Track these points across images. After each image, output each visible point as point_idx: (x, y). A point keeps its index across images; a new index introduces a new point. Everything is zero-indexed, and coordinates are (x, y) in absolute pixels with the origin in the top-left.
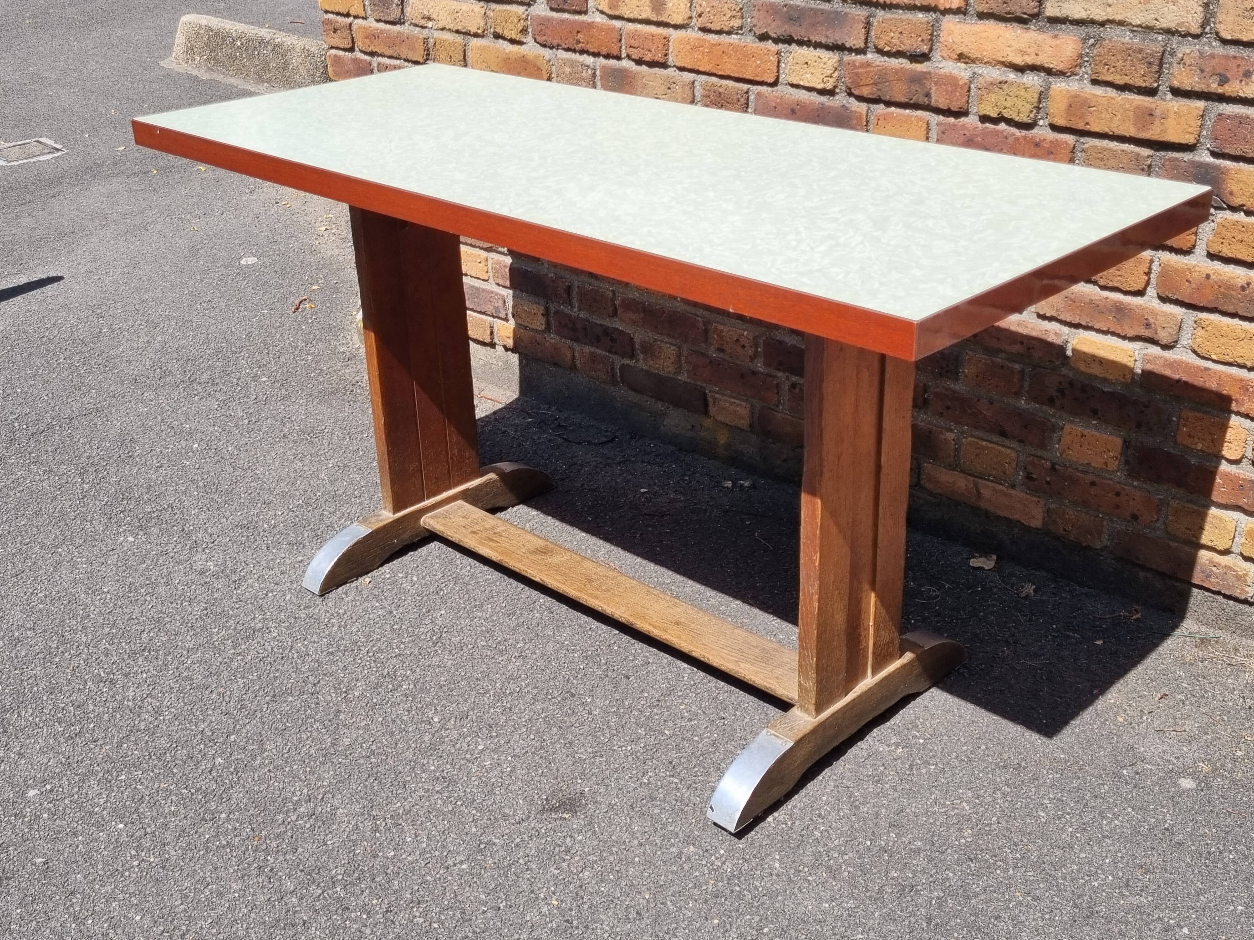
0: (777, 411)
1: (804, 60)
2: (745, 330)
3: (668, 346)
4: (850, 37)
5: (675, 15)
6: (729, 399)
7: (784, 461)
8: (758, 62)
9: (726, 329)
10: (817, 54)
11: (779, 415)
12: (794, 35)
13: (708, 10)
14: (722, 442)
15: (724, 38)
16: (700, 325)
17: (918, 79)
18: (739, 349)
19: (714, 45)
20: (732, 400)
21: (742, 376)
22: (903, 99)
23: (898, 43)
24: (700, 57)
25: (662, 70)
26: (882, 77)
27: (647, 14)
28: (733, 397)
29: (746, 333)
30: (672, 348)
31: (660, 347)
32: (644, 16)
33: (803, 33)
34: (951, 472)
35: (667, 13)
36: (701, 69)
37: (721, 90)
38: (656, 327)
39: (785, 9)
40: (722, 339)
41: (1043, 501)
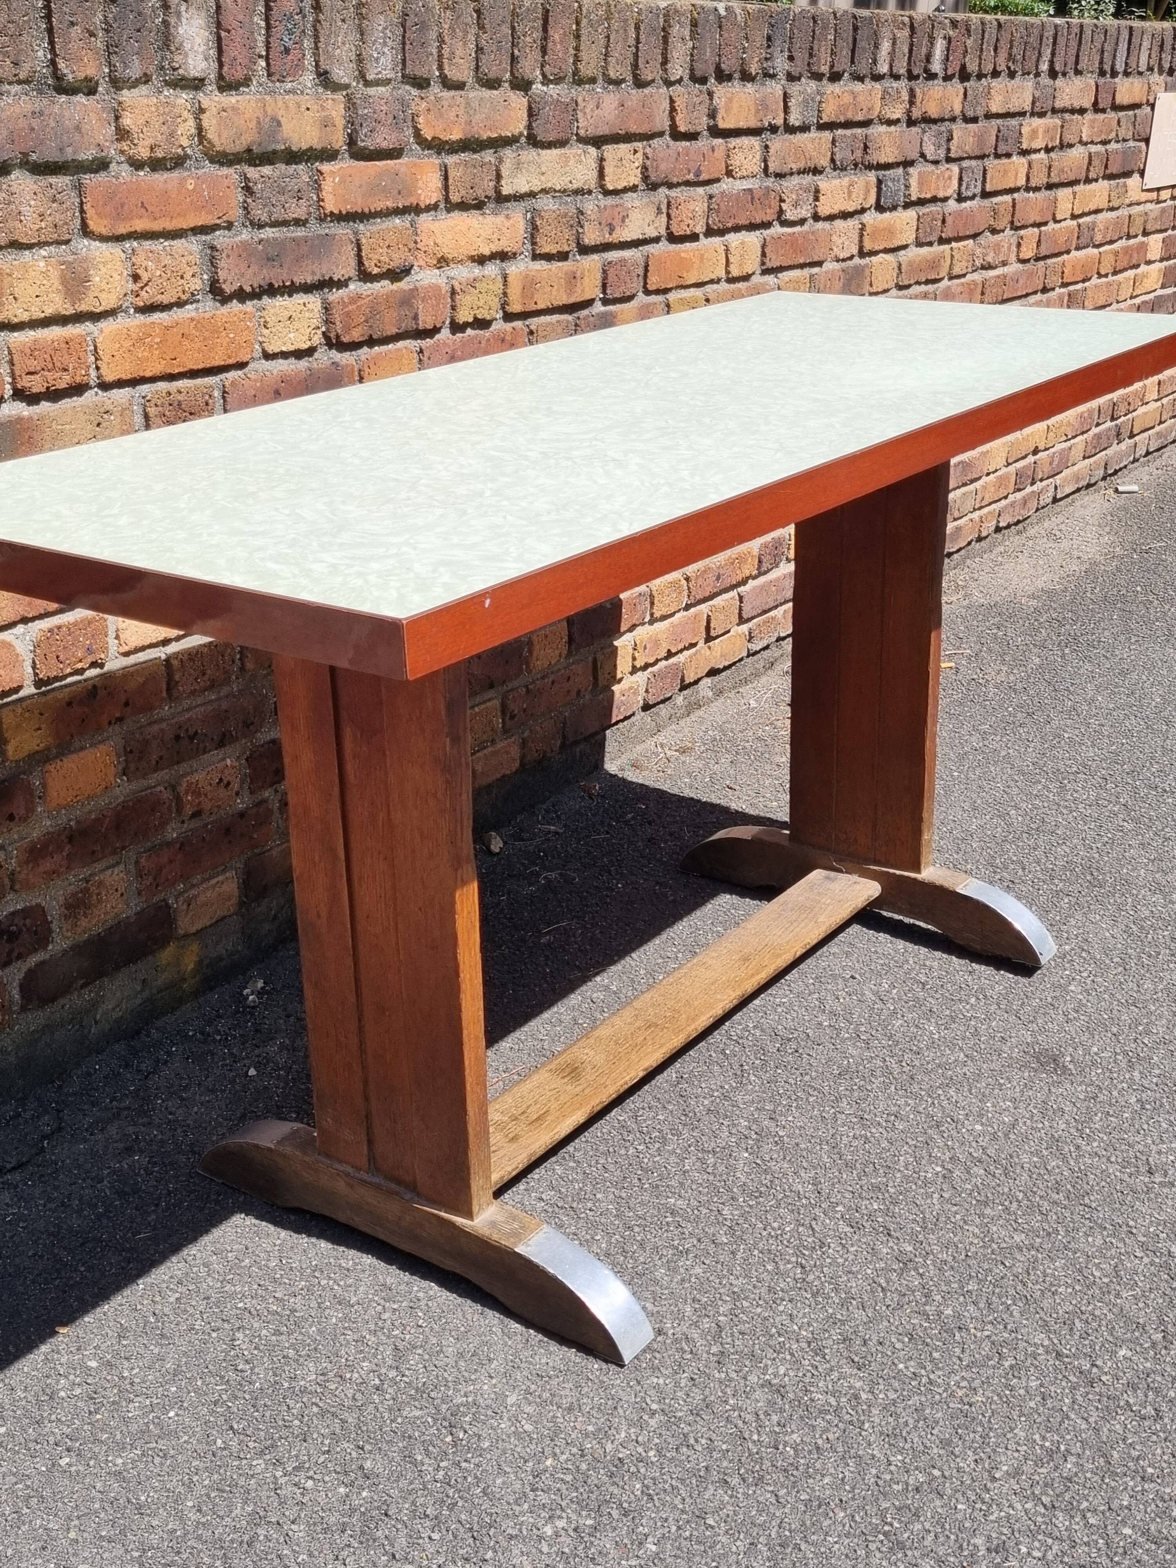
0: (268, 851)
1: (287, 314)
2: (224, 759)
3: (110, 871)
4: (337, 267)
5: (103, 296)
6: (209, 884)
7: (275, 917)
8: (232, 335)
9: (201, 776)
10: (301, 302)
11: (274, 853)
12: (274, 282)
13: (158, 273)
14: (191, 966)
15: (177, 314)
16: (167, 795)
17: (407, 300)
18: (222, 793)
19: (167, 328)
20: (214, 881)
21: (228, 831)
22: (394, 331)
23: (387, 260)
24: (146, 354)
25: (75, 398)
26: (374, 308)
27: (57, 305)
28: (208, 879)
29: (228, 762)
30: (116, 871)
31: (101, 883)
32: (49, 311)
33: (285, 277)
35: (91, 295)
36: (148, 374)
37: (180, 397)
38: (93, 852)
39: (260, 247)
40: (199, 794)
41: (516, 737)
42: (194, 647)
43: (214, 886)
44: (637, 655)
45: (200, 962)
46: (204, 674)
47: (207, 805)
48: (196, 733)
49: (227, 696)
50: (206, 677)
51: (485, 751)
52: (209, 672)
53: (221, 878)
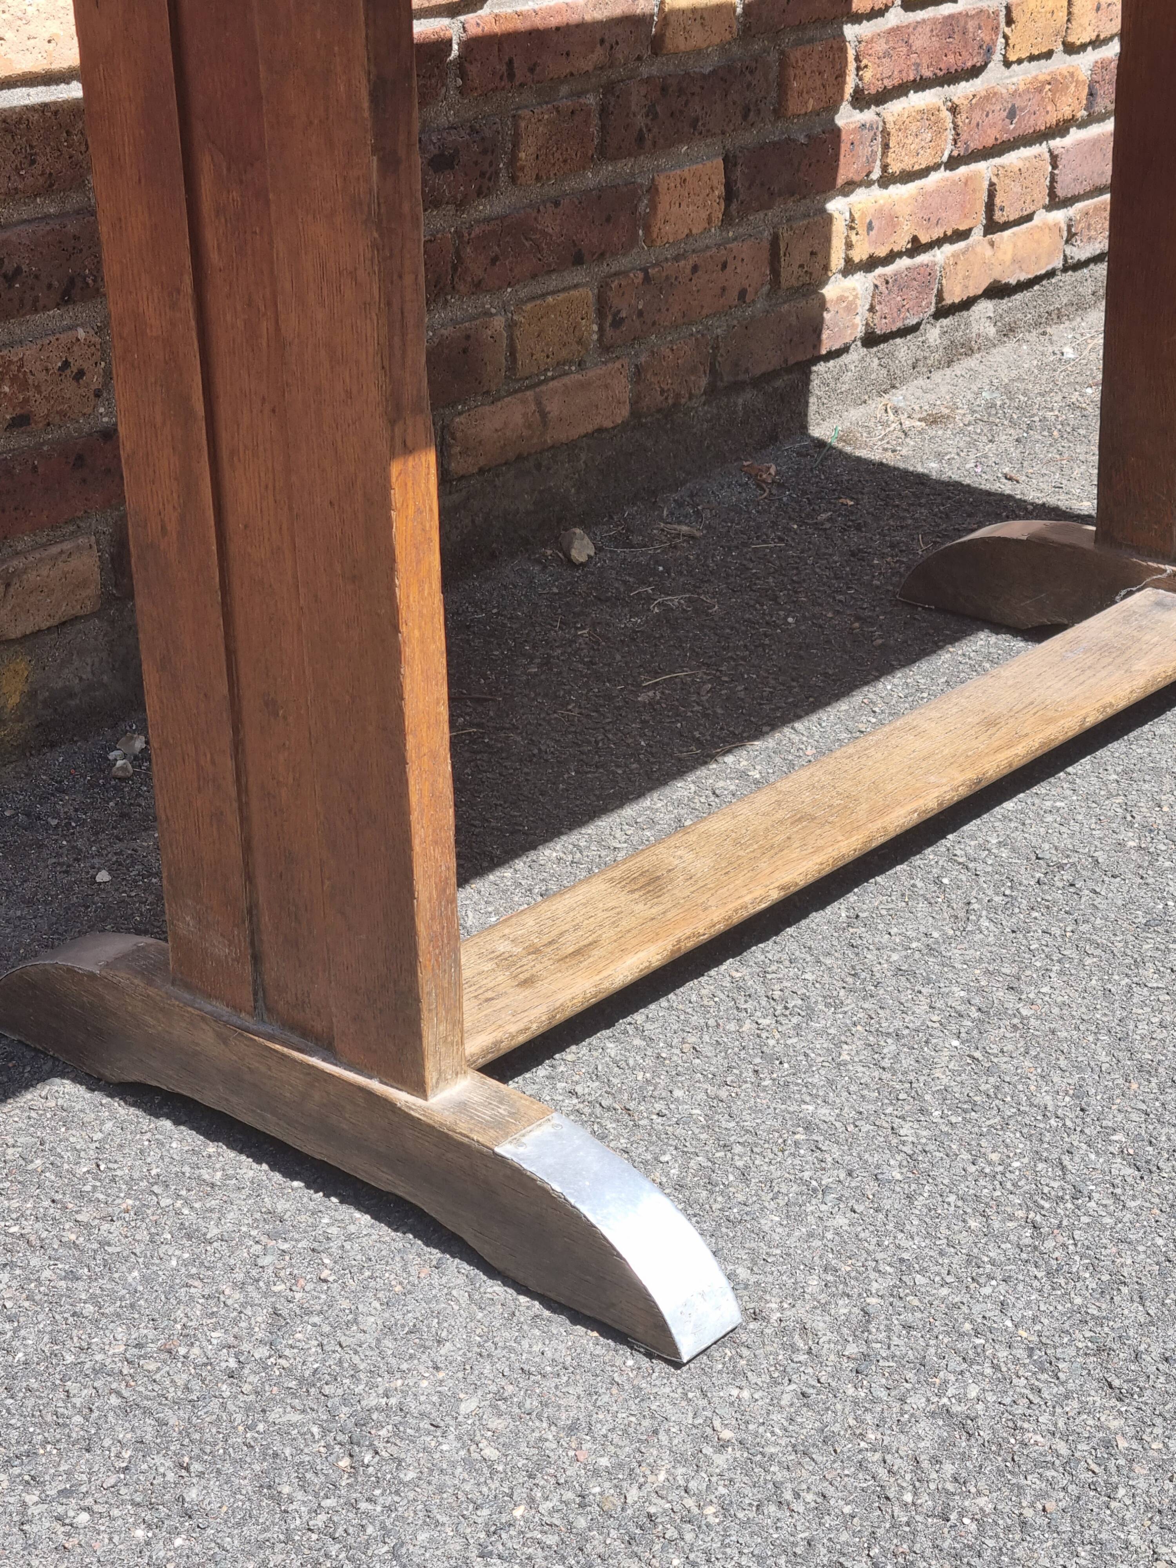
2: (72, 328)
6: (45, 554)
9: (28, 352)
14: (15, 700)
18: (69, 388)
20: (54, 550)
21: (80, 459)
28: (44, 546)
29: (81, 333)
34: (499, 404)
40: (24, 385)
41: (625, 361)
42: (12, 109)
43: (54, 558)
44: (854, 238)
45: (32, 695)
46: (33, 162)
47: (40, 409)
48: (18, 270)
49: (78, 212)
50: (37, 169)
51: (566, 380)
52: (41, 159)
53: (67, 546)
